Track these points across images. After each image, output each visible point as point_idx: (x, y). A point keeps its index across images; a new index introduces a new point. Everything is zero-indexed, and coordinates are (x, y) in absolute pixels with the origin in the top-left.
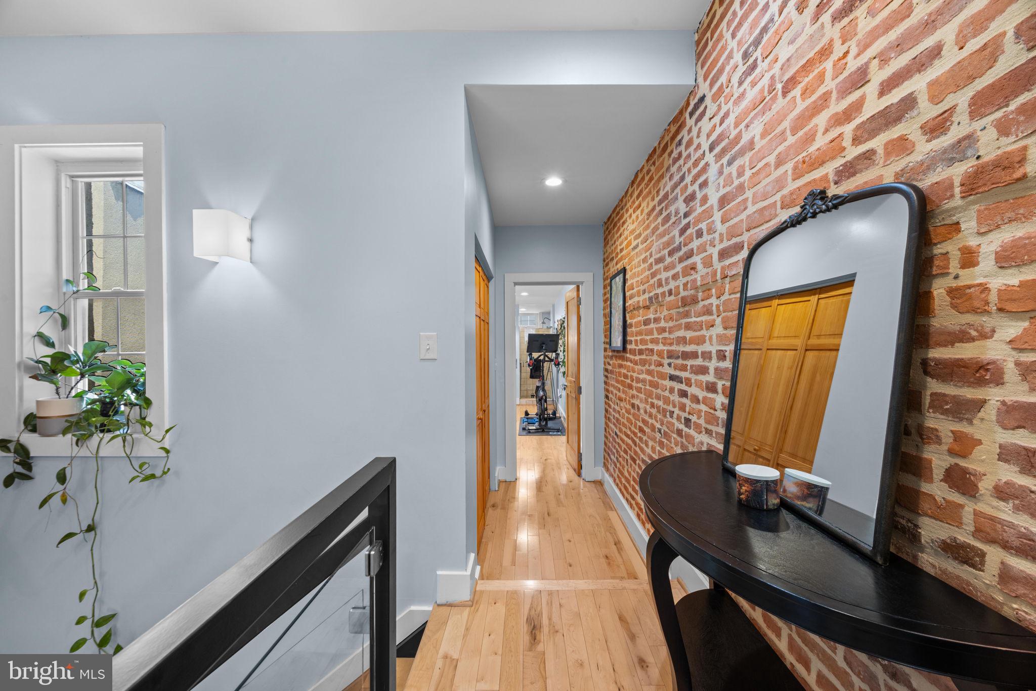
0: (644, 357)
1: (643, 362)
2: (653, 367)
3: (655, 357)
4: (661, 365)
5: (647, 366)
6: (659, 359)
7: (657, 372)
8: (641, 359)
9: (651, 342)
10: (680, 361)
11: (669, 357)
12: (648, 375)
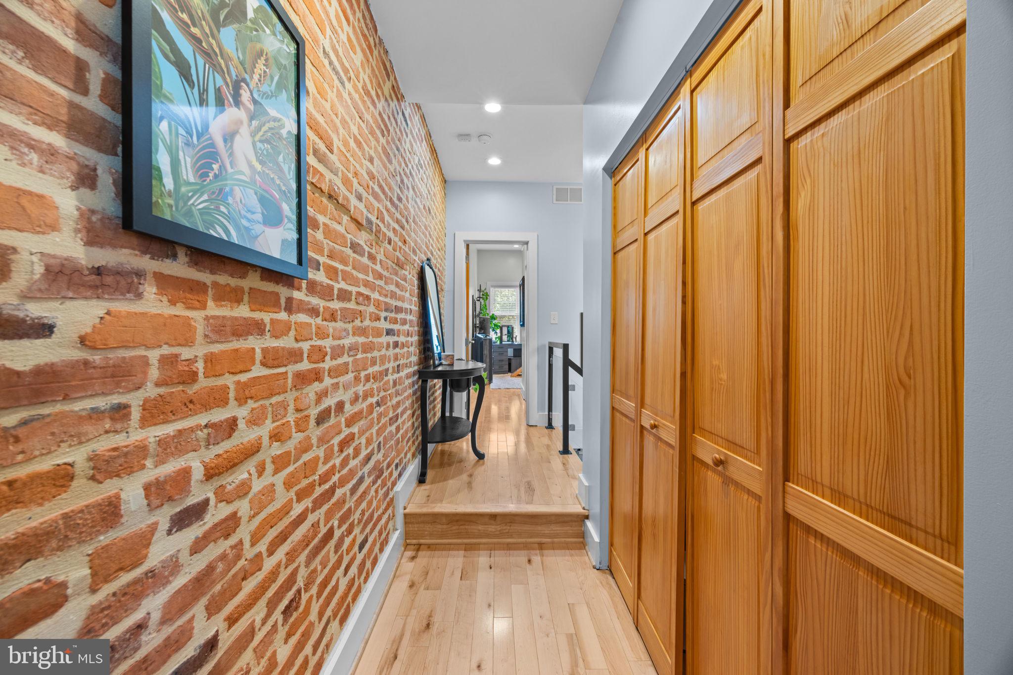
0: (352, 305)
1: (350, 316)
2: (367, 323)
3: (372, 309)
4: (378, 319)
5: (357, 323)
6: (377, 312)
7: (373, 328)
8: (346, 309)
9: (365, 286)
10: (393, 315)
11: (386, 310)
12: (359, 335)
